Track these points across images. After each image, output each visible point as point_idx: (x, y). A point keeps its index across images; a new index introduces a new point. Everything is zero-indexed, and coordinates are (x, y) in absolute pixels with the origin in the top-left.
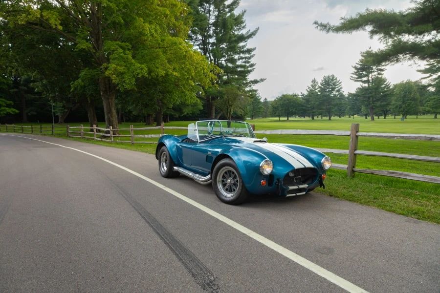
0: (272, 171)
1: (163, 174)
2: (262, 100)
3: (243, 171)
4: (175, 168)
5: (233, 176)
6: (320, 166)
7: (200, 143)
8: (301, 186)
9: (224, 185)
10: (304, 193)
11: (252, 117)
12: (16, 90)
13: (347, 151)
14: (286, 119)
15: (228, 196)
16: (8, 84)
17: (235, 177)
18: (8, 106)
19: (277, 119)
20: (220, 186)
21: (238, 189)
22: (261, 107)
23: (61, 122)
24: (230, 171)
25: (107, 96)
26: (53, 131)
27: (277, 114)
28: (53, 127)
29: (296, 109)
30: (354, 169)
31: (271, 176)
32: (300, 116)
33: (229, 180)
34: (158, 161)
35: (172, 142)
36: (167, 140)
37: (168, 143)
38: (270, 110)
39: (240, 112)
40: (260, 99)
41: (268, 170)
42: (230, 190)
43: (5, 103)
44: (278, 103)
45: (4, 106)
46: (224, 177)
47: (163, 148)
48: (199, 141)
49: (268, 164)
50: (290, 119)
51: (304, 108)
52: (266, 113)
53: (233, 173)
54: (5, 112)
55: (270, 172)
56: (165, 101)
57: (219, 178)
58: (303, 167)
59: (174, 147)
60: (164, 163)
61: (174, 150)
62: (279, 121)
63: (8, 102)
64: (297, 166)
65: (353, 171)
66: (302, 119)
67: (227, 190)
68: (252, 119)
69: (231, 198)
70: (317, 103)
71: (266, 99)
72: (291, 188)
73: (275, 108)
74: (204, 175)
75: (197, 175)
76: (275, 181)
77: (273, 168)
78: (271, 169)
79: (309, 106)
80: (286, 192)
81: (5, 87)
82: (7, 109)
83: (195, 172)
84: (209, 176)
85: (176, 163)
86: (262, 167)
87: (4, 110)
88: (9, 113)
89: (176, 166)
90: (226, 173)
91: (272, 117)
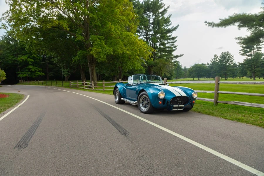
0: (164, 97)
1: (116, 102)
2: (183, 68)
3: (151, 98)
5: (147, 100)
7: (134, 85)
8: (180, 106)
9: (143, 105)
10: (182, 109)
12: (43, 62)
14: (198, 79)
15: (144, 109)
16: (40, 59)
17: (148, 101)
18: (40, 71)
19: (192, 79)
20: (141, 105)
21: (149, 106)
22: (182, 72)
23: (66, 80)
24: (145, 98)
25: (91, 65)
26: (62, 85)
27: (192, 76)
28: (62, 82)
29: (204, 73)
30: (218, 101)
31: (164, 100)
32: (207, 77)
33: (145, 102)
34: (114, 96)
35: (121, 86)
36: (119, 85)
38: (188, 73)
40: (181, 67)
41: (162, 96)
42: (145, 107)
43: (38, 70)
44: (193, 70)
45: (37, 71)
46: (143, 101)
47: (117, 89)
48: (133, 85)
49: (162, 94)
50: (200, 79)
51: (209, 72)
52: (185, 75)
53: (147, 98)
54: (38, 75)
56: (123, 68)
57: (141, 101)
59: (122, 88)
60: (117, 97)
61: (122, 90)
62: (193, 80)
63: (40, 69)
64: (177, 95)
65: (217, 103)
66: (209, 79)
67: (144, 107)
68: (177, 79)
69: (146, 110)
70: (217, 69)
71: (185, 67)
72: (175, 106)
73: (191, 72)
74: (135, 101)
75: (132, 101)
76: (166, 102)
79: (213, 71)
80: (172, 108)
81: (38, 61)
82: (39, 73)
83: (131, 100)
84: (137, 101)
85: (123, 96)
86: (159, 95)
87: (37, 73)
88: (40, 75)
89: (123, 98)
90: (144, 98)
91: (189, 78)
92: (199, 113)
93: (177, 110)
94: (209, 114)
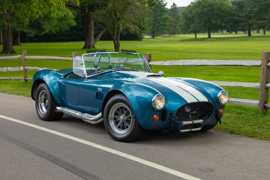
0: (165, 106)
1: (42, 116)
3: (135, 107)
4: (59, 108)
5: (125, 112)
6: (217, 100)
7: (88, 78)
8: (195, 122)
9: (116, 123)
10: (200, 129)
11: (153, 34)
13: (258, 85)
14: (206, 36)
15: (121, 133)
17: (128, 113)
19: (192, 36)
20: (112, 123)
21: (130, 126)
22: (167, 18)
24: (122, 108)
27: (192, 29)
29: (222, 21)
30: (266, 105)
31: (163, 112)
32: (229, 31)
33: (122, 117)
35: (52, 78)
36: (47, 76)
37: (48, 79)
38: (182, 22)
39: (133, 28)
40: (165, 5)
41: (160, 104)
42: (123, 127)
44: (194, 12)
46: (116, 114)
47: (42, 85)
48: (87, 77)
49: (160, 99)
50: (212, 36)
51: (234, 17)
52: (175, 27)
53: (126, 109)
55: (162, 106)
57: (112, 115)
58: (197, 101)
59: (55, 84)
60: (43, 104)
61: (55, 87)
62: (196, 40)
64: (190, 100)
65: (266, 108)
66: (233, 35)
67: (119, 127)
68: (153, 37)
69: (125, 135)
71: (174, 4)
72: (185, 123)
73: (190, 20)
74: (94, 114)
75: (86, 114)
76: (168, 116)
77: (166, 103)
78: (164, 104)
79: (243, 15)
80: (180, 127)
83: (83, 112)
84: (100, 114)
85: (59, 102)
86: (154, 102)
89: (59, 106)
90: (118, 109)
91: (185, 33)
92: (232, 133)
93: (189, 130)
94: (253, 135)
